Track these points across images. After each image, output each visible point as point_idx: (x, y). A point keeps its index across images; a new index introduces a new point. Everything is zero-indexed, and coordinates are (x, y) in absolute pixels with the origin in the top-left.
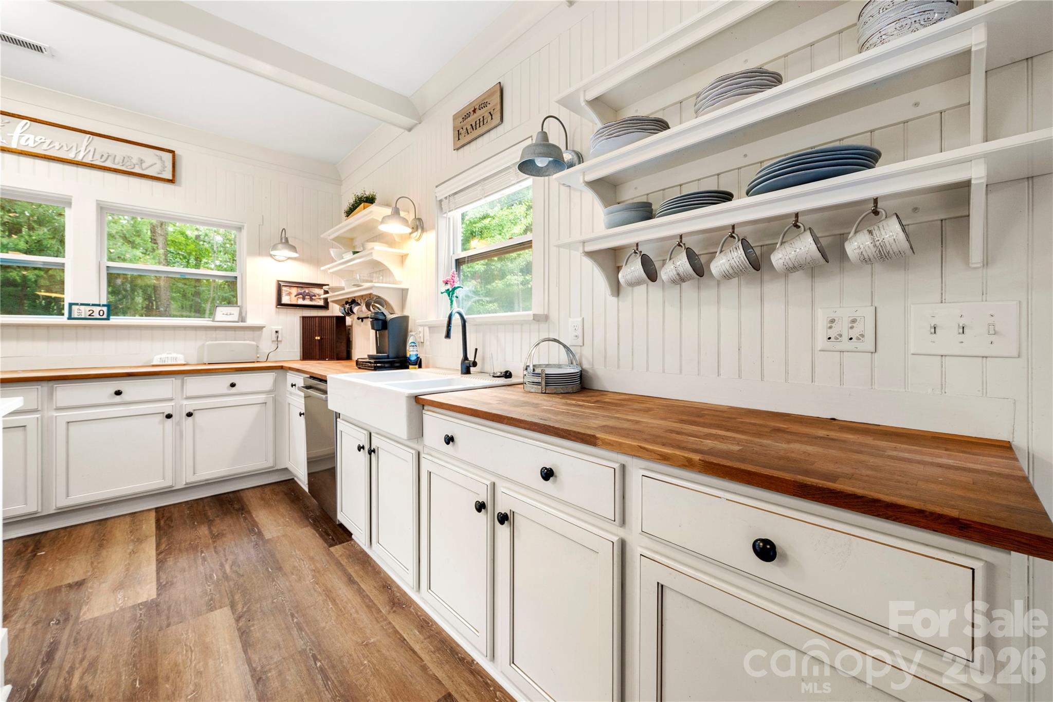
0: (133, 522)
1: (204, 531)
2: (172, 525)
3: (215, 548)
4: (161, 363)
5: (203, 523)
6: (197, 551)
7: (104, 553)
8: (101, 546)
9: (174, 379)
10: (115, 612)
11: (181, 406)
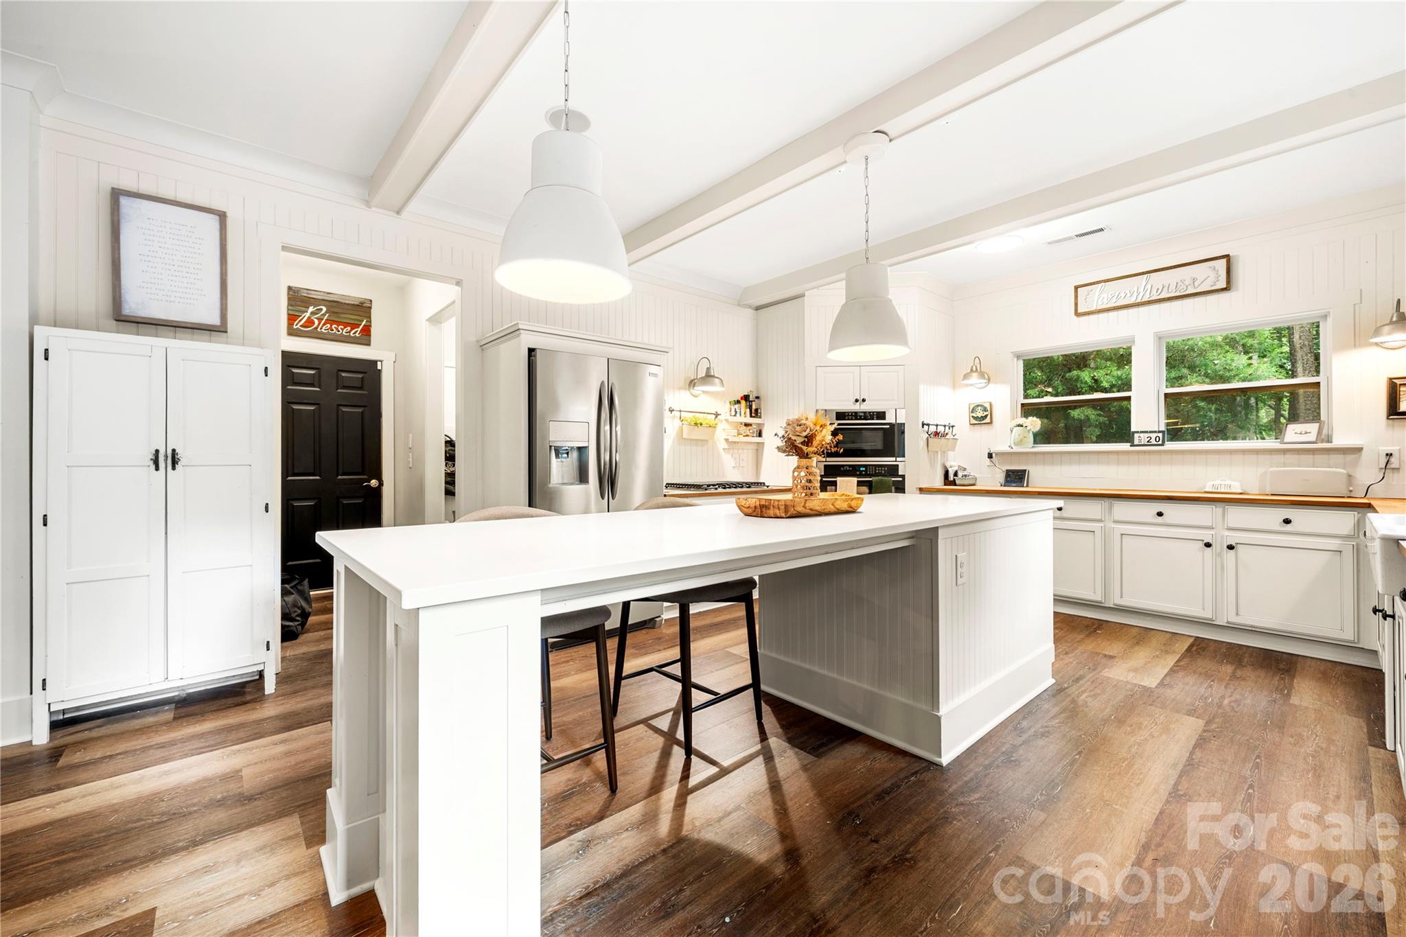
0: (1171, 639)
1: (1229, 669)
2: (1201, 653)
3: (1228, 684)
4: (1213, 490)
5: (1232, 664)
6: (1209, 679)
7: (1137, 648)
8: (1137, 643)
9: (1214, 507)
10: (1122, 681)
11: (1222, 536)
